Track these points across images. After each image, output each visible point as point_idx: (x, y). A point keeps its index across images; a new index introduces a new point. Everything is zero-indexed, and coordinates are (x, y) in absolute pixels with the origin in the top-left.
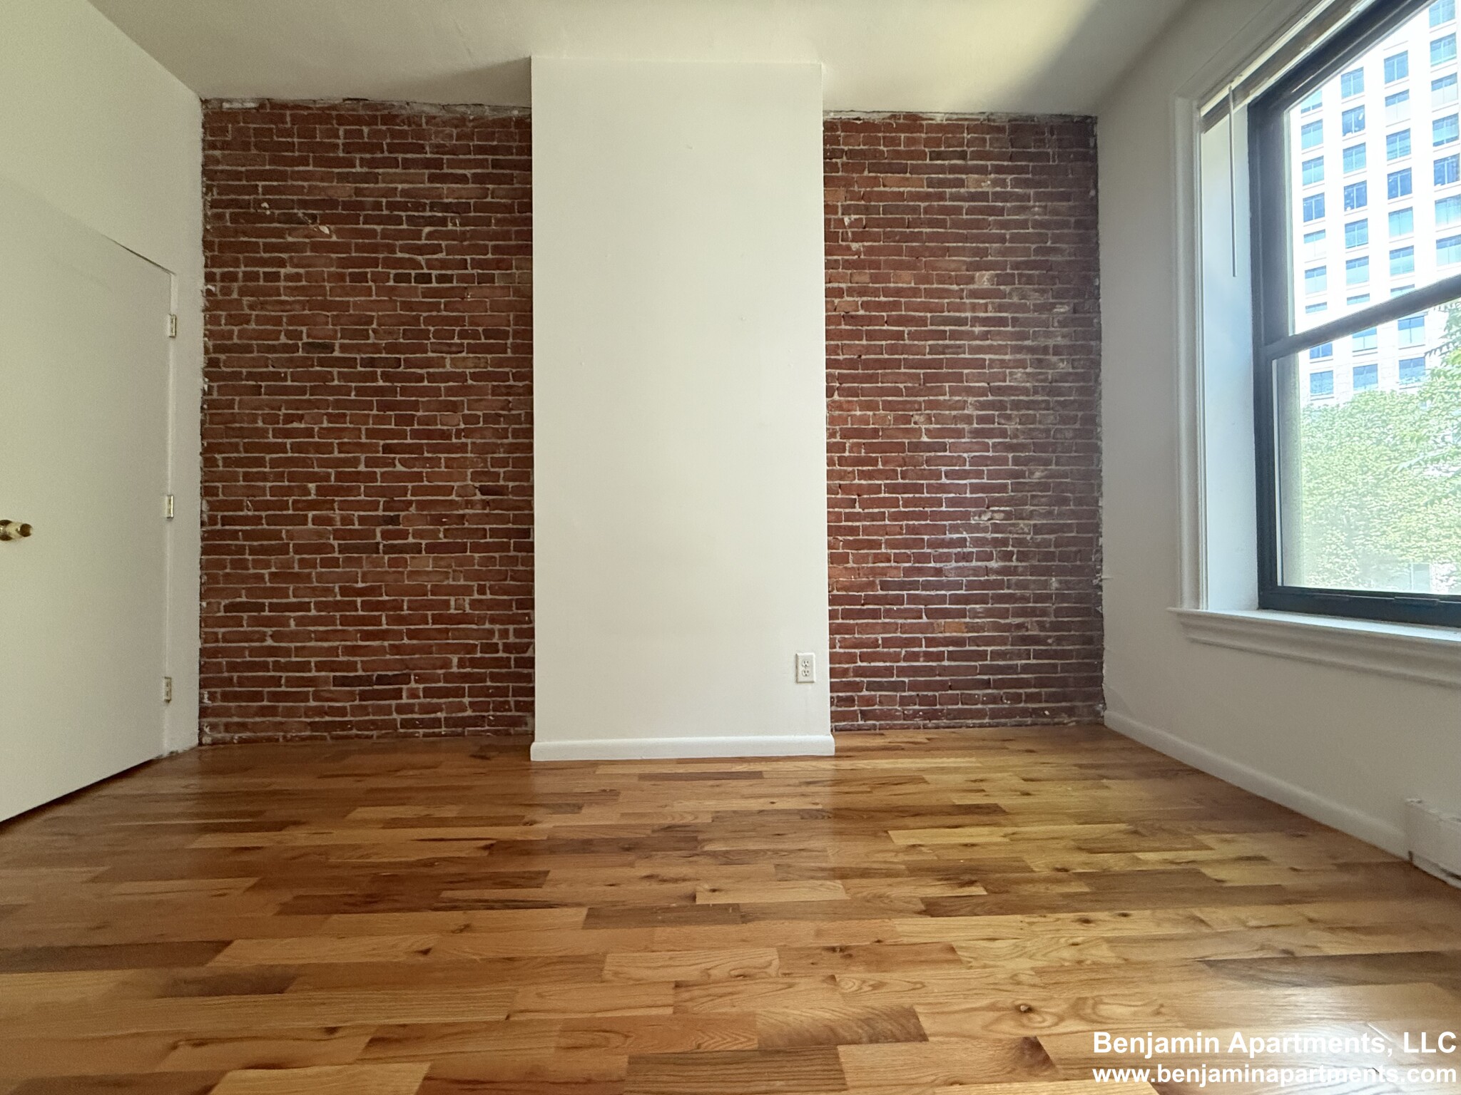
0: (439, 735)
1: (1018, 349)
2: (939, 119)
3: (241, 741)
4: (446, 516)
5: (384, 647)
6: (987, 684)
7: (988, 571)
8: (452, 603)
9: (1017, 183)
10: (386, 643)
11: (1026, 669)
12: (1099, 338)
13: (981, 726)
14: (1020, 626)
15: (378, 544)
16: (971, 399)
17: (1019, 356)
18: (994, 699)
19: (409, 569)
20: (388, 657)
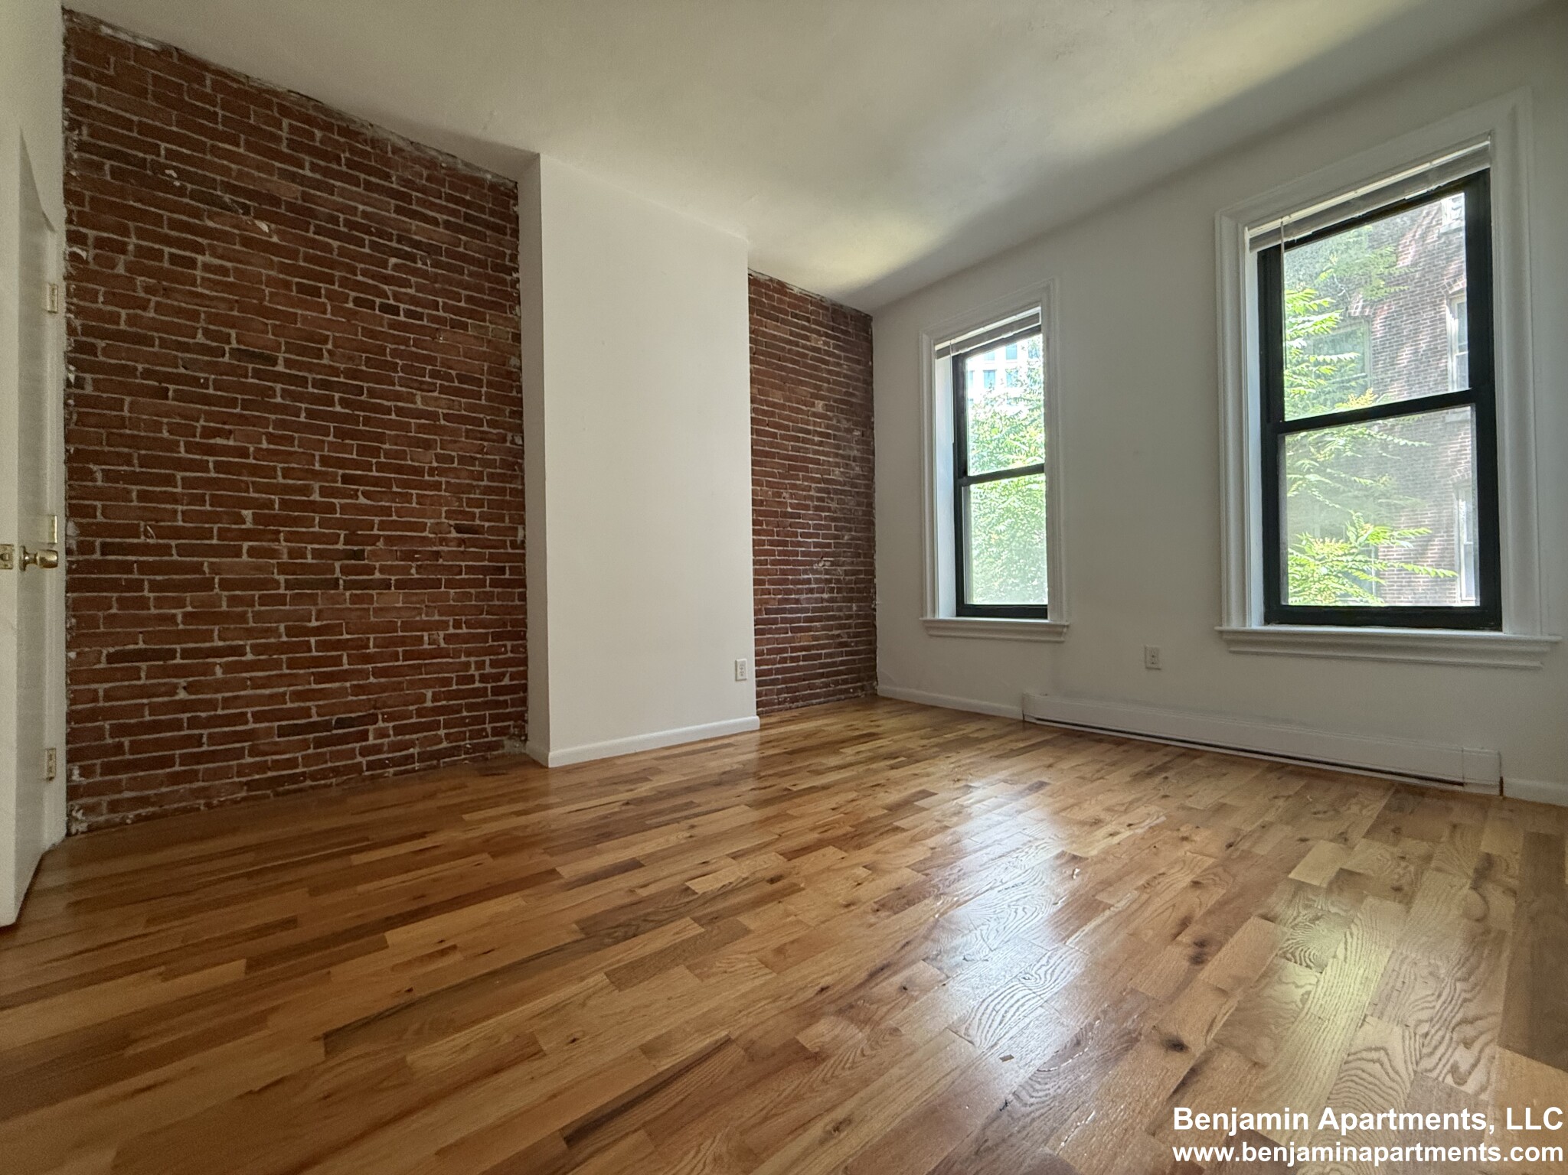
0: (413, 771)
1: (837, 455)
2: (796, 291)
3: (139, 819)
4: (417, 552)
5: (346, 688)
6: (822, 675)
7: (822, 600)
8: (426, 638)
9: (836, 347)
10: (348, 684)
11: (842, 663)
12: (873, 454)
13: (820, 703)
14: (838, 636)
15: (337, 579)
16: (813, 485)
17: (837, 460)
18: (827, 685)
19: (375, 605)
20: (350, 698)
